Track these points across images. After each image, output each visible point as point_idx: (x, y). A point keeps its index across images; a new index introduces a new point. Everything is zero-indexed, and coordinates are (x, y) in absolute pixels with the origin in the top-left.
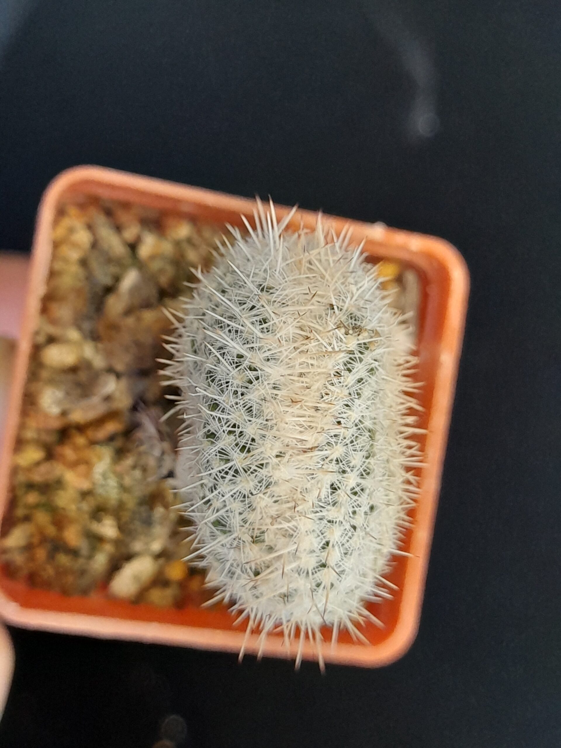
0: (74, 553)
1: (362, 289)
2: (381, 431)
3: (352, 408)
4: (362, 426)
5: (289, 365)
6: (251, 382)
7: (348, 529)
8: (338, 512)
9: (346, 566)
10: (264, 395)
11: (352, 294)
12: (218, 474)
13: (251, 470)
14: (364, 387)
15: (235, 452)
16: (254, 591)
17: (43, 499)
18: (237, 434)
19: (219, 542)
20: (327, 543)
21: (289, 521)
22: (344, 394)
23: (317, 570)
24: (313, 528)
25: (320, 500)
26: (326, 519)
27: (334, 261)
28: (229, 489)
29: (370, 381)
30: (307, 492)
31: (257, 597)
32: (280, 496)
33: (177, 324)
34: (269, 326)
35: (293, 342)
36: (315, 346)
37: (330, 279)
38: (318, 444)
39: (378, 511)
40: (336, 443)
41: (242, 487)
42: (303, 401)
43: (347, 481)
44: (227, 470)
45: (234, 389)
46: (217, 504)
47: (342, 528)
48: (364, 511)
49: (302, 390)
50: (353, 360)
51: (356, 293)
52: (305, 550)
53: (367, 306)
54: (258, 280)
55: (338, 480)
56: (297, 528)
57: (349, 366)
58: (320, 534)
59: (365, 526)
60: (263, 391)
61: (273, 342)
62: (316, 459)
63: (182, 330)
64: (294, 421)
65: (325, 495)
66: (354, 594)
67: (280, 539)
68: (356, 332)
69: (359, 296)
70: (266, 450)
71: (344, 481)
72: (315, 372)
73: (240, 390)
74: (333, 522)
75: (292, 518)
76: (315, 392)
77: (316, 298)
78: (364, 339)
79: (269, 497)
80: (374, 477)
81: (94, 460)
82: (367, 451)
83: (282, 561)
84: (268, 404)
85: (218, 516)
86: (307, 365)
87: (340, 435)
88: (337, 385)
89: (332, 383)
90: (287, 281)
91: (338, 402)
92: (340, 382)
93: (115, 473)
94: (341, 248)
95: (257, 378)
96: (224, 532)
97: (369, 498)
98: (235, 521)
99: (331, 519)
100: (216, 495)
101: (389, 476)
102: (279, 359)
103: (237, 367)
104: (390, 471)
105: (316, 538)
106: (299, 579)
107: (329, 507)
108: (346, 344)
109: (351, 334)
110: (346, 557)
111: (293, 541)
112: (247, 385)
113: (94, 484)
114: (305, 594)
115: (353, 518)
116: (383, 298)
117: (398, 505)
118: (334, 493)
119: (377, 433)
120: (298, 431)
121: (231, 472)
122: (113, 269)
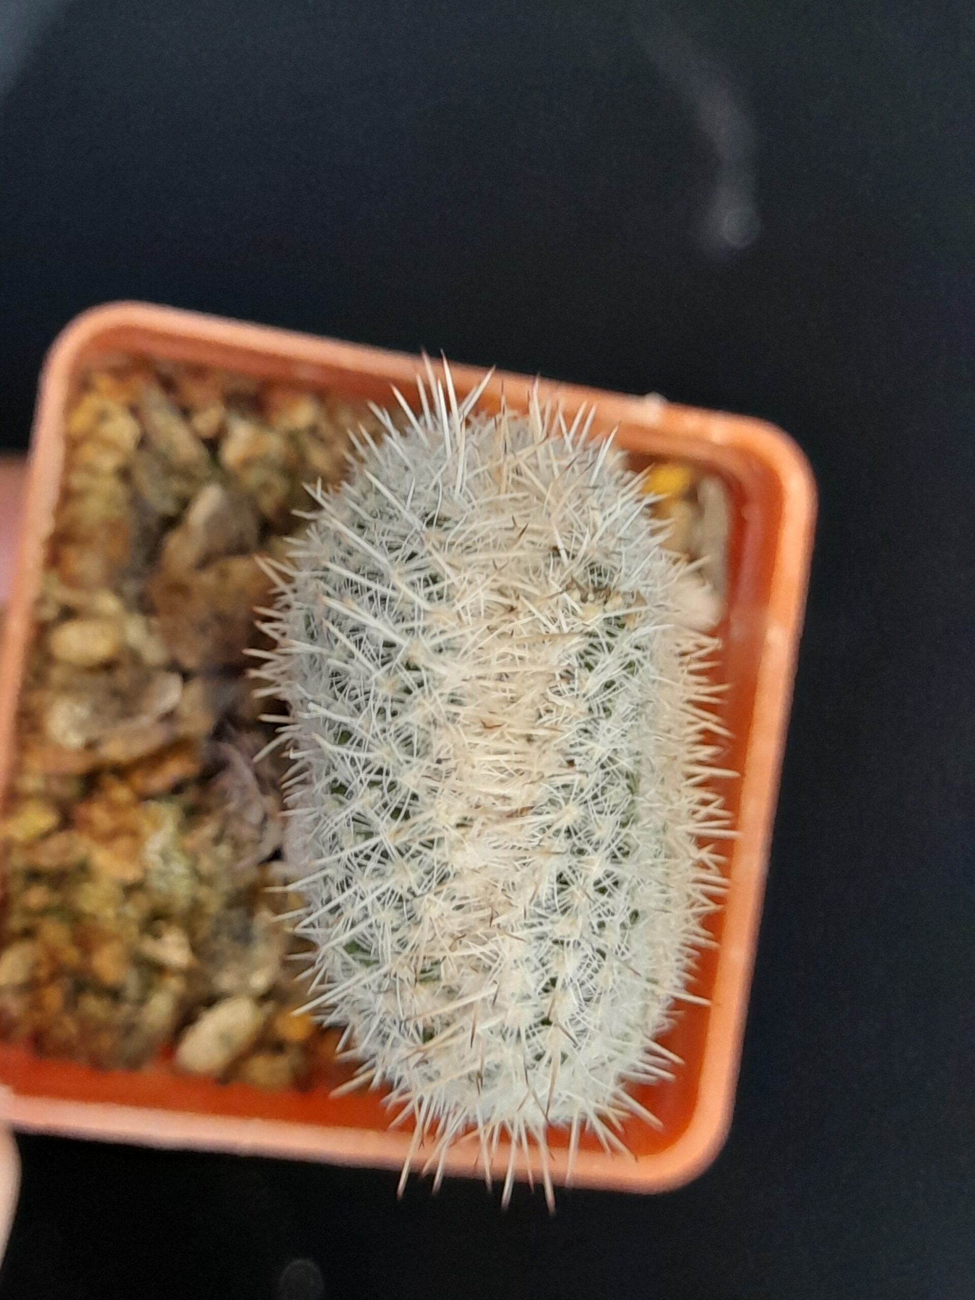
0: (114, 994)
1: (613, 518)
2: (649, 776)
3: (594, 734)
4: (614, 767)
5: (481, 660)
6: (408, 691)
7: (590, 956)
8: (572, 924)
9: (589, 1023)
10: (433, 715)
11: (595, 526)
12: (353, 859)
13: (411, 852)
14: (617, 696)
15: (383, 819)
16: (423, 1068)
17: (55, 899)
18: (385, 786)
19: (359, 981)
20: (553, 982)
21: (484, 943)
22: (579, 710)
23: (535, 1030)
24: (528, 955)
25: (538, 904)
26: (551, 939)
27: (559, 467)
28: (372, 885)
29: (627, 685)
30: (514, 889)
31: (430, 1079)
32: (466, 898)
33: (282, 586)
34: (443, 588)
35: (485, 617)
36: (527, 623)
37: (553, 501)
38: (534, 802)
39: (647, 921)
40: (567, 801)
41: (396, 882)
42: (505, 726)
43: (587, 869)
44: (368, 851)
45: (378, 705)
46: (353, 912)
47: (581, 954)
48: (620, 921)
49: (504, 706)
50: (595, 647)
51: (602, 525)
52: (513, 995)
53: (623, 549)
54: (423, 504)
55: (570, 867)
56: (497, 955)
57: (588, 659)
58: (539, 965)
59: (623, 949)
60: (432, 709)
61: (448, 618)
62: (529, 830)
63: (290, 597)
64: (490, 762)
65: (546, 895)
66: (607, 1070)
67: (468, 974)
68: (599, 598)
69: (606, 530)
70: (437, 816)
71: (582, 868)
72: (526, 672)
73: (389, 708)
74: (562, 943)
75: (489, 937)
76: (527, 708)
77: (526, 537)
78: (615, 610)
79: (445, 900)
80: (638, 860)
81: (146, 827)
82: (623, 813)
83: (472, 1015)
84: (439, 732)
85: (354, 935)
86: (511, 660)
87: (573, 785)
88: (568, 695)
89: (558, 691)
90: (476, 505)
91: (569, 726)
92: (573, 689)
93: (184, 851)
94: (574, 443)
95: (420, 685)
96: (367, 964)
97: (629, 898)
98: (386, 943)
99: (560, 939)
100: (350, 896)
101: (666, 857)
102: (459, 649)
103: (383, 664)
104: (671, 848)
105: (533, 972)
106: (504, 1048)
107: (555, 917)
108: (582, 618)
109: (593, 602)
110: (588, 1006)
111: (490, 979)
112: (403, 696)
113: (146, 871)
114: (516, 1073)
115: (600, 936)
116: (653, 533)
117: (687, 908)
118: (563, 890)
119: (643, 780)
120: (498, 779)
121: (376, 856)
122: (177, 486)
